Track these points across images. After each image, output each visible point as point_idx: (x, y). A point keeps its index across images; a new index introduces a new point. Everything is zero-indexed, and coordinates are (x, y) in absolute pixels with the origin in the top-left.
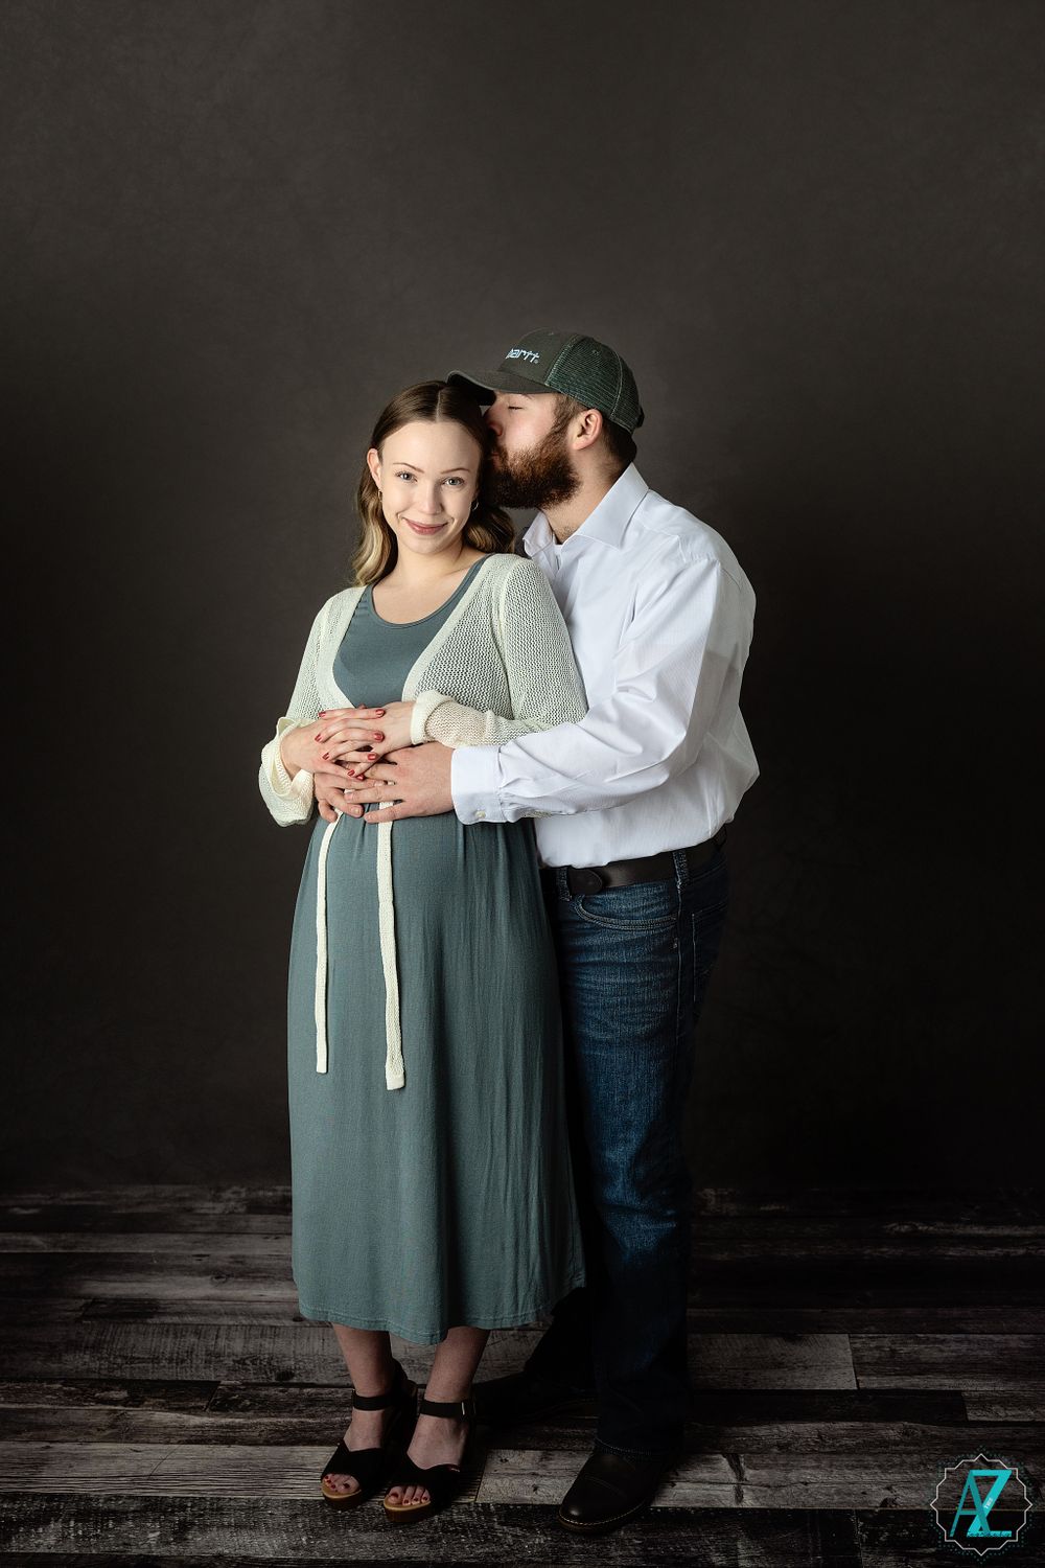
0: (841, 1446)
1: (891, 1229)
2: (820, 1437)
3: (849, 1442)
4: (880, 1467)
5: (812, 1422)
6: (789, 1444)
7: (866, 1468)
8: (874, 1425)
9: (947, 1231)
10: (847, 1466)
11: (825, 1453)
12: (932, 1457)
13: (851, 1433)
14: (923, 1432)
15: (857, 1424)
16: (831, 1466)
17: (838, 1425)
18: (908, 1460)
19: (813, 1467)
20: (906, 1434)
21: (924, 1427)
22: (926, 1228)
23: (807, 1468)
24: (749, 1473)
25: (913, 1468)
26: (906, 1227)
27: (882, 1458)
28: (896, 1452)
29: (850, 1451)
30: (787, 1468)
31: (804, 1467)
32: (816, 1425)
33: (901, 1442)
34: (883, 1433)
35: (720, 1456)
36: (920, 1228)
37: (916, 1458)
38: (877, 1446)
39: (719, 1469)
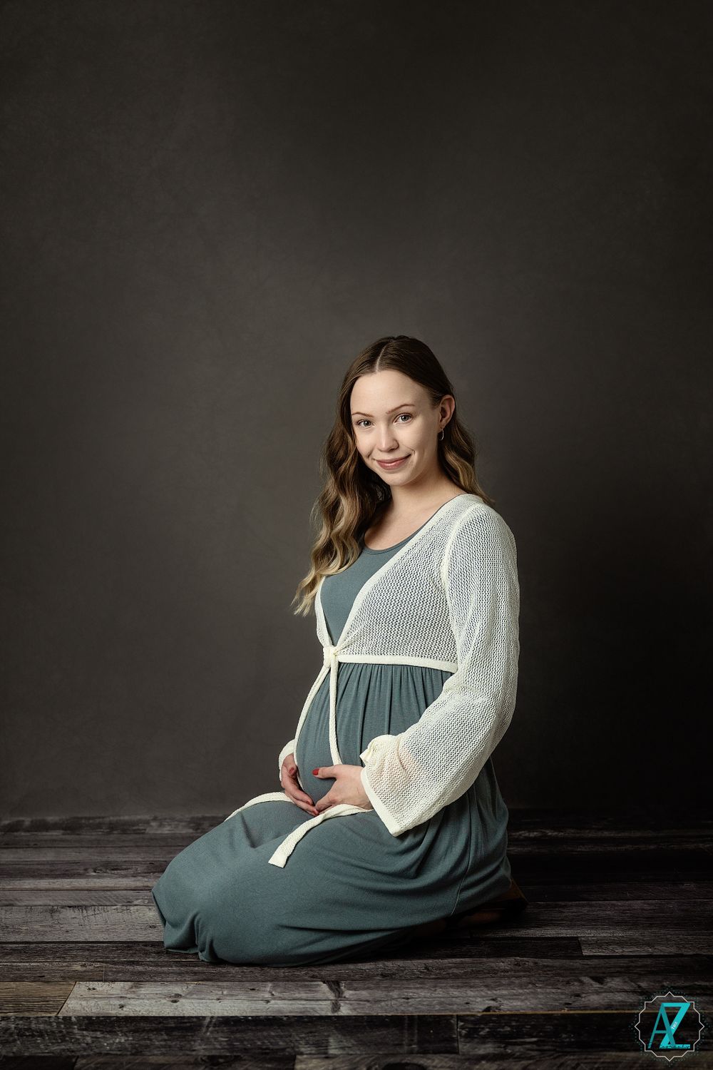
0: (448, 974)
1: (520, 835)
2: (426, 968)
3: (455, 971)
4: (486, 986)
5: (420, 959)
6: (394, 974)
7: (471, 987)
8: (485, 959)
9: (578, 835)
10: (452, 987)
11: (430, 979)
12: (542, 979)
13: (457, 966)
14: (536, 963)
15: (467, 960)
16: (435, 987)
17: (446, 961)
18: (517, 981)
19: (417, 988)
20: (518, 965)
21: (536, 960)
22: (556, 833)
23: (411, 988)
24: (348, 993)
25: (521, 986)
26: (535, 833)
27: (489, 981)
28: (504, 977)
29: (457, 977)
30: (388, 989)
31: (407, 988)
32: (425, 961)
33: (511, 970)
34: (493, 965)
35: (321, 983)
36: (550, 834)
37: (524, 980)
38: (485, 973)
39: (316, 991)
